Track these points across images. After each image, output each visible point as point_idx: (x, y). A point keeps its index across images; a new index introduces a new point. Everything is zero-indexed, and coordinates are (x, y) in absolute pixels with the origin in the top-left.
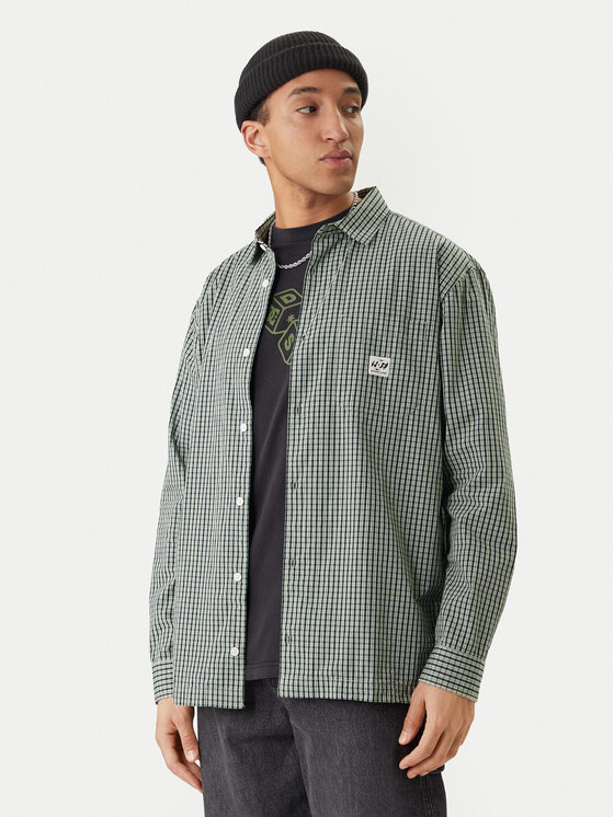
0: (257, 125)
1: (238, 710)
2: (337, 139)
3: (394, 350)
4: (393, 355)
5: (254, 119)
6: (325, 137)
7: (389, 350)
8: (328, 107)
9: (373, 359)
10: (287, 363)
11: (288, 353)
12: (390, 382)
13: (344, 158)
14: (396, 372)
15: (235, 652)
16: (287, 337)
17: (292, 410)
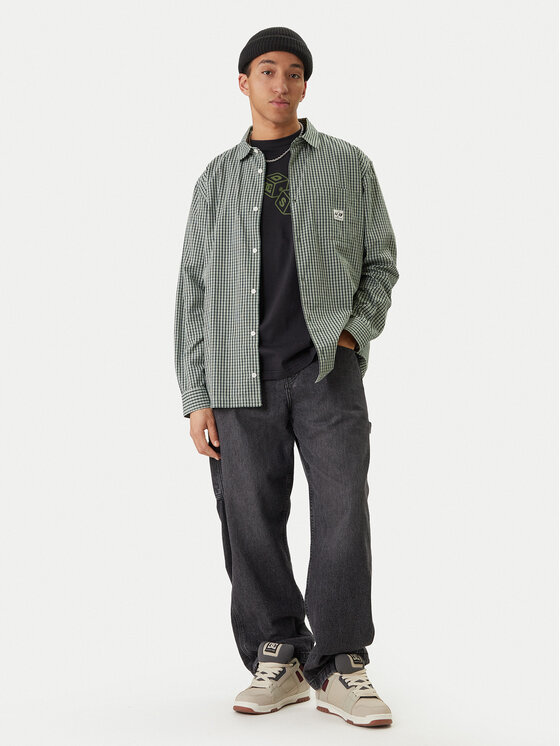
0: (246, 77)
1: (259, 408)
2: (280, 93)
3: (344, 206)
4: (345, 209)
5: (244, 73)
6: (274, 90)
7: (341, 206)
8: (279, 73)
9: (335, 211)
10: (283, 213)
11: (283, 208)
13: (283, 103)
15: (254, 375)
16: (280, 199)
17: (296, 240)
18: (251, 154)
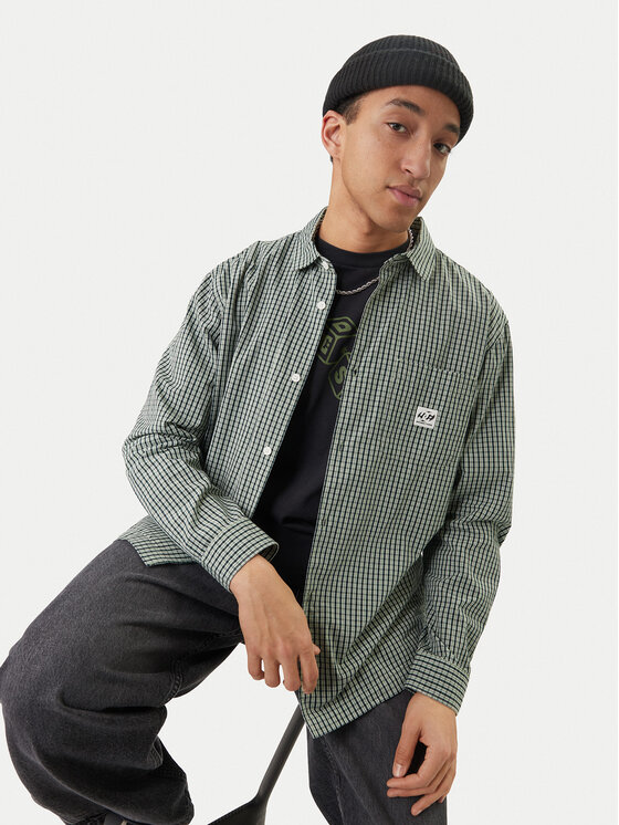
0: (341, 121)
2: (415, 175)
3: (443, 403)
4: (441, 408)
5: (340, 112)
6: (404, 166)
7: (437, 402)
8: (423, 136)
9: (420, 410)
10: (337, 397)
11: (340, 387)
12: (434, 434)
13: (413, 197)
14: (442, 425)
16: (339, 369)
17: (335, 447)
18: (315, 265)
